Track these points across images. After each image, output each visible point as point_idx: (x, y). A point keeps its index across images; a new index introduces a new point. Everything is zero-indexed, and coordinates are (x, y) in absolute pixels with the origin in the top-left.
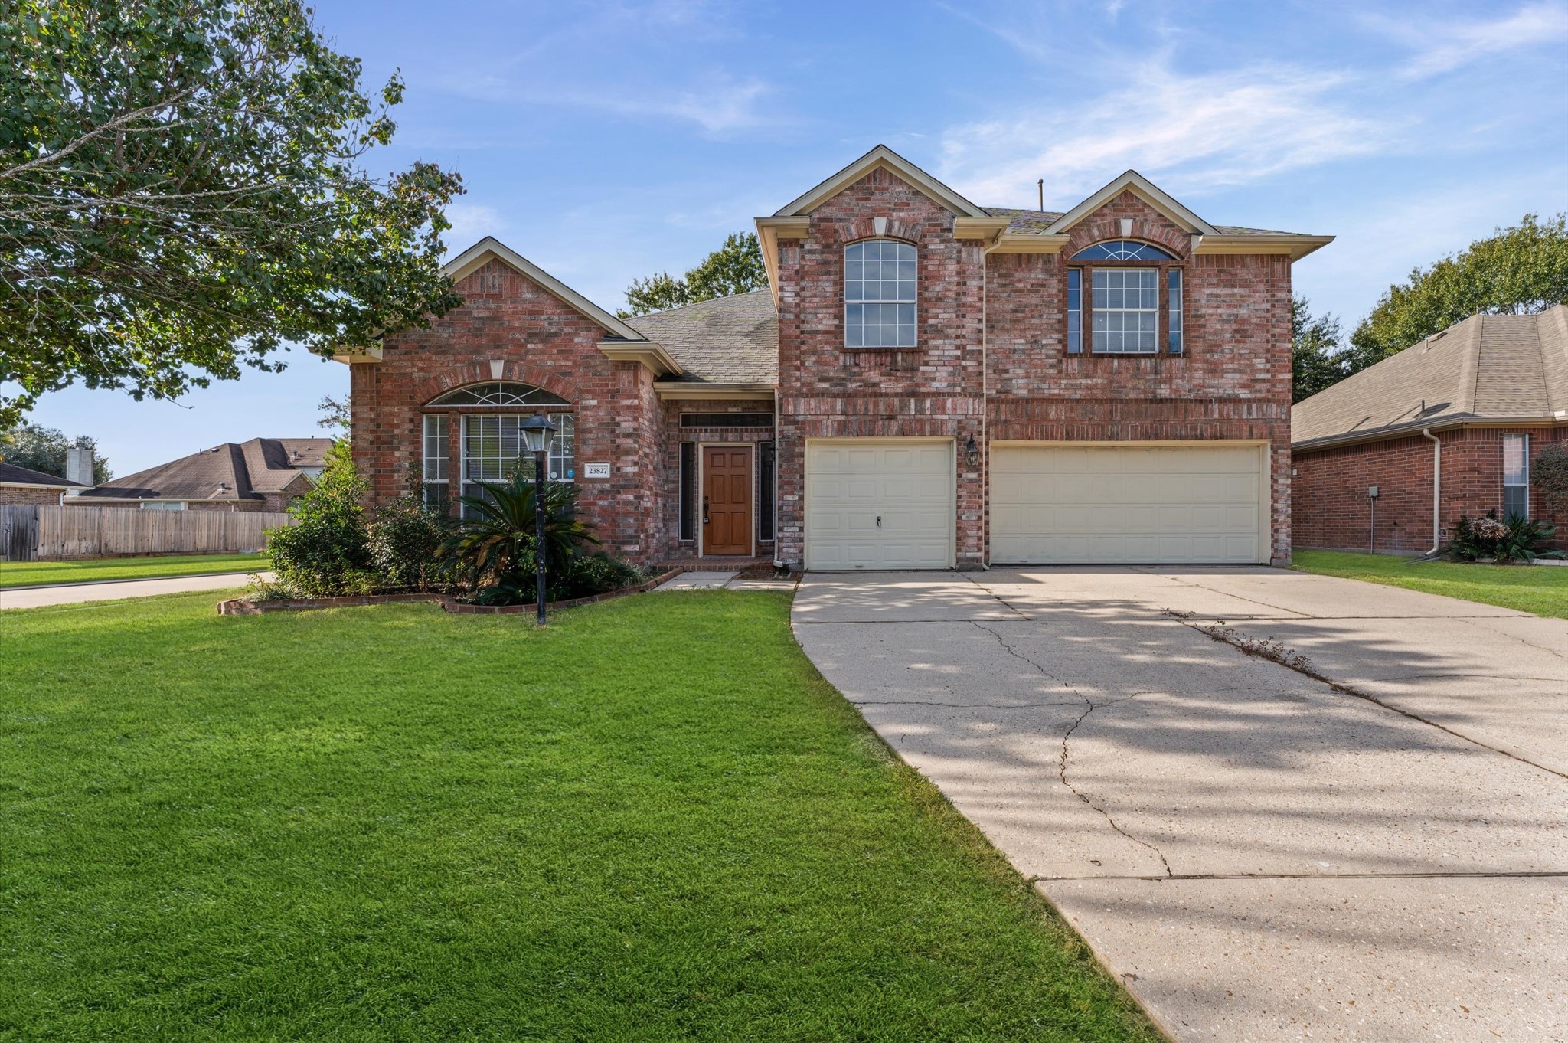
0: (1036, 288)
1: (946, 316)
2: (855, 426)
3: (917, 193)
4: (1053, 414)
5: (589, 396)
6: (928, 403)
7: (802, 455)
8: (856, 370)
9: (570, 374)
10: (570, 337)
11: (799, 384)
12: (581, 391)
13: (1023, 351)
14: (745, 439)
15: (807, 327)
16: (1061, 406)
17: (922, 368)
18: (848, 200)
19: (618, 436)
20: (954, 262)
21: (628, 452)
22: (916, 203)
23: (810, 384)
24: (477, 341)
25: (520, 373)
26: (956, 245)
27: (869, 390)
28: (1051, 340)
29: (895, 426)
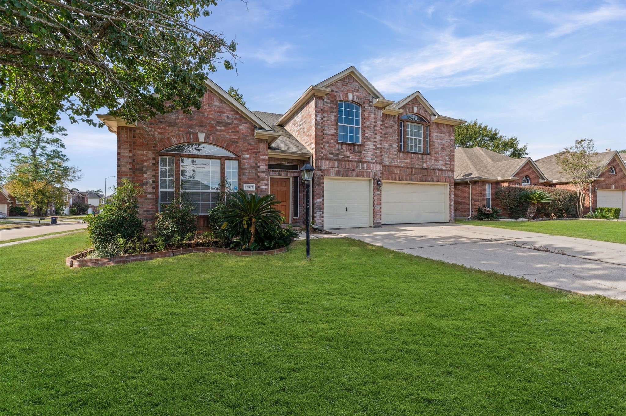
0: (391, 127)
1: (371, 133)
2: (342, 173)
3: (362, 86)
4: (396, 172)
5: (246, 153)
6: (365, 165)
7: (323, 183)
8: (342, 151)
9: (237, 142)
10: (237, 126)
11: (322, 155)
12: (242, 151)
13: (388, 148)
14: (288, 175)
15: (325, 132)
16: (398, 169)
17: (363, 152)
18: (339, 84)
19: (259, 172)
20: (373, 114)
21: (263, 180)
22: (361, 90)
23: (326, 155)
24: (190, 122)
25: (213, 140)
26: (374, 108)
27: (346, 159)
28: (395, 145)
29: (355, 173)
